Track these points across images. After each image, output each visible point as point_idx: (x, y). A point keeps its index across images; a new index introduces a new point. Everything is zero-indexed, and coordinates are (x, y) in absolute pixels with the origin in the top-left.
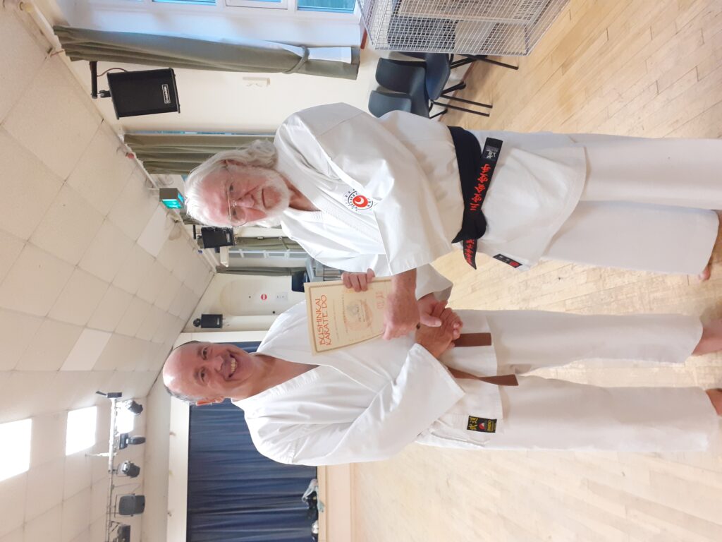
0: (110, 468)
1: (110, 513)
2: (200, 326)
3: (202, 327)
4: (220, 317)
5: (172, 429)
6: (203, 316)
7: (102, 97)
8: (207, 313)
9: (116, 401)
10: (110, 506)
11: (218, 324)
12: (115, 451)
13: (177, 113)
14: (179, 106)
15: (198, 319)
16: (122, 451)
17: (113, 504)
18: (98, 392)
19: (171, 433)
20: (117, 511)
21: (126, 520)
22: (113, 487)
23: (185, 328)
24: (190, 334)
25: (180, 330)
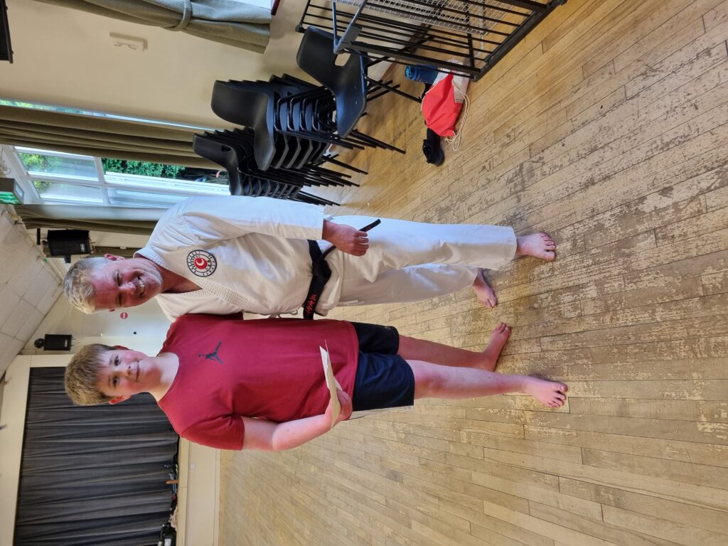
2: (43, 348)
3: (45, 349)
4: (69, 338)
6: (47, 336)
8: (53, 333)
11: (66, 346)
13: (8, 62)
14: (12, 52)
15: (40, 340)
23: (23, 349)
24: (29, 356)
25: (18, 351)
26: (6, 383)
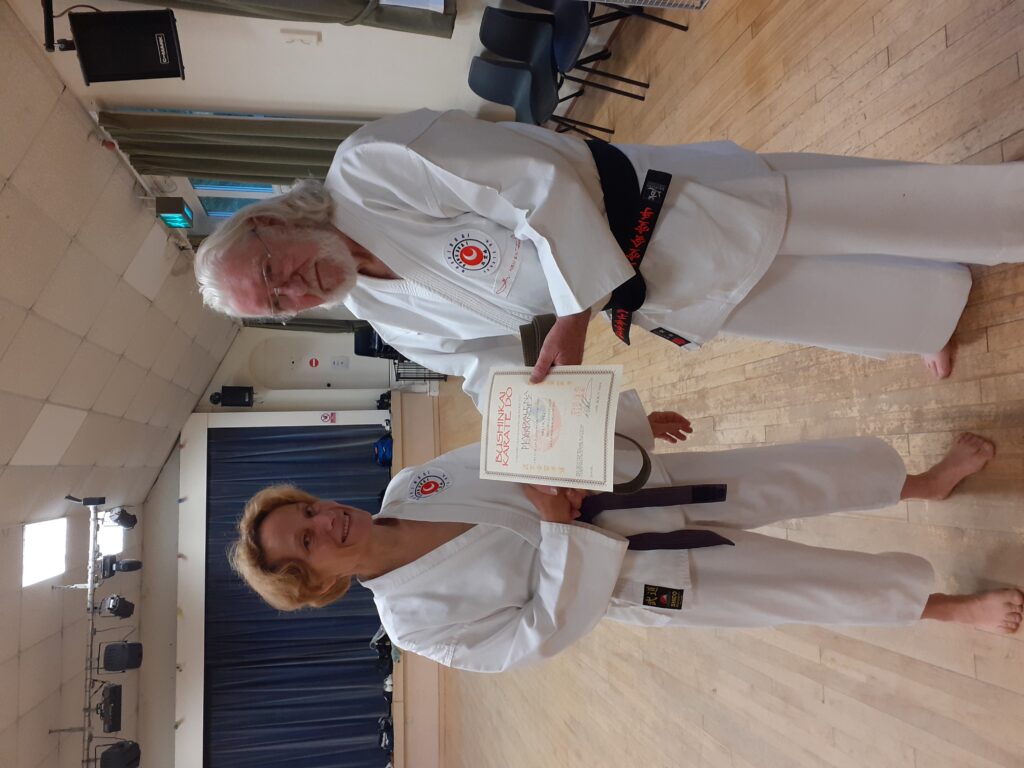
0: (89, 605)
1: (91, 669)
2: (220, 404)
3: (223, 405)
4: (250, 390)
5: (181, 550)
6: (224, 388)
7: (62, 49)
9: (97, 511)
10: (90, 659)
12: (95, 581)
13: (179, 79)
14: (183, 68)
15: (217, 394)
16: (106, 580)
17: (95, 656)
18: (69, 497)
19: (181, 556)
20: (102, 665)
21: (114, 678)
22: (94, 632)
23: (197, 405)
24: (205, 414)
25: (191, 408)
26: (181, 446)
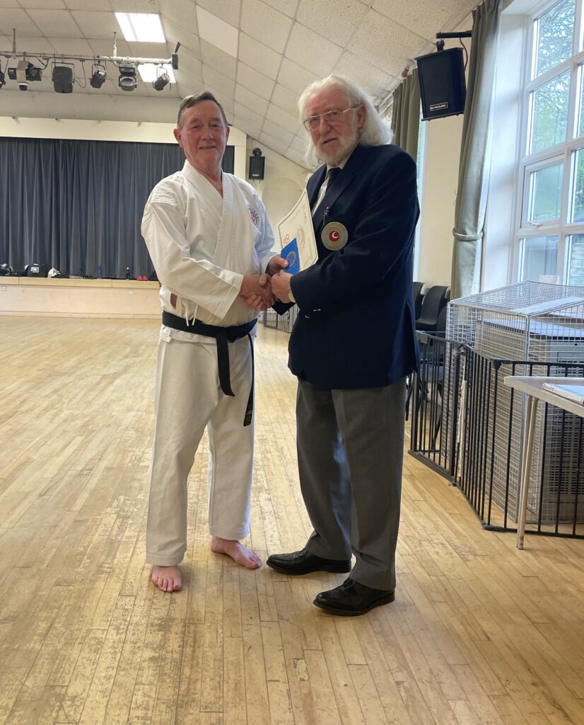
0: (101, 57)
3: (251, 158)
4: (262, 177)
5: (144, 124)
6: (264, 158)
7: (436, 43)
8: (266, 163)
10: (63, 57)
11: (253, 175)
12: (119, 62)
16: (118, 70)
17: (66, 61)
18: (179, 45)
19: (140, 124)
20: (57, 65)
22: (82, 60)
23: (252, 138)
24: (245, 144)
25: (251, 135)
